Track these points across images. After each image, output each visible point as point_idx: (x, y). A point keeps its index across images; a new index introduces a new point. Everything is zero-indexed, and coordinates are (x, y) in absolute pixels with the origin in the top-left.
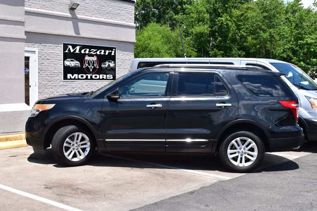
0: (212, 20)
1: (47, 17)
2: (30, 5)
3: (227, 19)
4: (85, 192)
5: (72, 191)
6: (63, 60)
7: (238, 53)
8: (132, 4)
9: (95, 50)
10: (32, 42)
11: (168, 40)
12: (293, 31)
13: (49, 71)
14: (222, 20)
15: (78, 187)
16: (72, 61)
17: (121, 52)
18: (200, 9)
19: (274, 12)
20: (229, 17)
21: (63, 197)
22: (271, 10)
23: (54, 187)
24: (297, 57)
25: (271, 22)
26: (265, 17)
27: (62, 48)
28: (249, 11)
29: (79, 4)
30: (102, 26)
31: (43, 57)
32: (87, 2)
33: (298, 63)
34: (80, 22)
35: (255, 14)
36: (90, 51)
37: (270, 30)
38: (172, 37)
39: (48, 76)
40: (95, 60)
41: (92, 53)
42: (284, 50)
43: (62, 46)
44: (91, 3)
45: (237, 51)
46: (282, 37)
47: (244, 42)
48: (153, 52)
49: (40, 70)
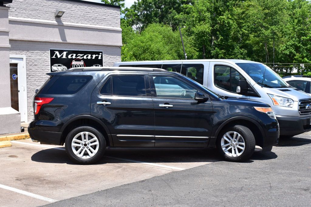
0: (213, 19)
1: (33, 26)
2: (16, 15)
3: (228, 18)
4: (49, 182)
5: (39, 182)
6: (50, 65)
7: (241, 52)
8: (117, 9)
9: (82, 55)
10: (20, 50)
11: (169, 40)
12: (295, 27)
13: (37, 77)
14: (224, 18)
15: (45, 178)
16: (59, 66)
17: (108, 56)
18: (201, 8)
19: (276, 9)
20: (230, 15)
21: (29, 186)
22: (273, 7)
23: (24, 179)
24: (299, 54)
25: (273, 19)
26: (266, 14)
27: (50, 54)
28: (251, 8)
29: (64, 12)
30: (88, 32)
31: (31, 63)
32: (72, 10)
33: (301, 60)
34: (66, 29)
35: (255, 12)
36: (76, 56)
37: (271, 27)
38: (173, 37)
39: (36, 81)
40: (82, 65)
41: (78, 57)
42: (286, 47)
43: (49, 52)
44: (77, 10)
45: (239, 50)
46: (284, 34)
47: (246, 39)
48: (154, 53)
49: (28, 76)
